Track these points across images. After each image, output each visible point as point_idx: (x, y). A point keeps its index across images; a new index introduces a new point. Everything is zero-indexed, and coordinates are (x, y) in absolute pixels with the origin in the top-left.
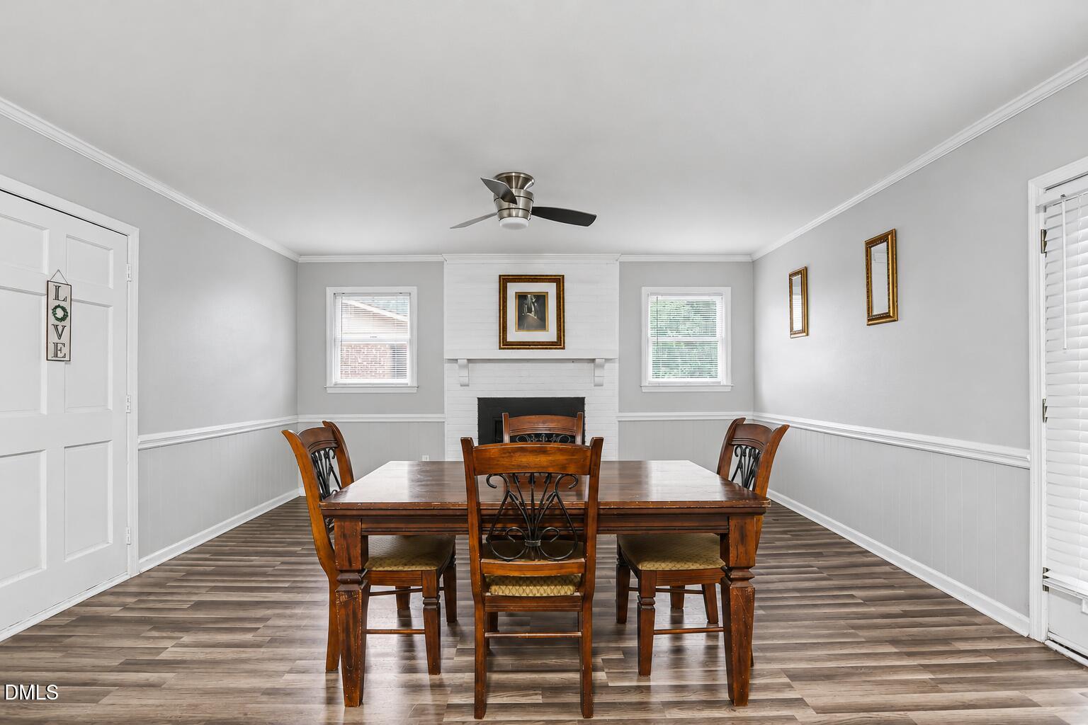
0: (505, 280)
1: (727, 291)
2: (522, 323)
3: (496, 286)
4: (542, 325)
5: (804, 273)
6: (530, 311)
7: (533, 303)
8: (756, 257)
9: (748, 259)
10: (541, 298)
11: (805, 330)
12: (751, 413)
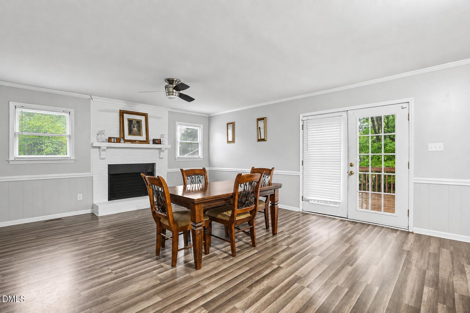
0: (122, 113)
1: (202, 126)
2: (131, 132)
3: (118, 114)
4: (139, 134)
5: (233, 124)
6: (134, 127)
7: (135, 124)
8: (210, 116)
9: (208, 116)
10: (139, 122)
11: (233, 141)
12: (208, 168)
